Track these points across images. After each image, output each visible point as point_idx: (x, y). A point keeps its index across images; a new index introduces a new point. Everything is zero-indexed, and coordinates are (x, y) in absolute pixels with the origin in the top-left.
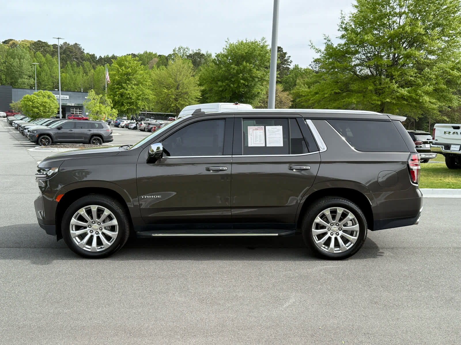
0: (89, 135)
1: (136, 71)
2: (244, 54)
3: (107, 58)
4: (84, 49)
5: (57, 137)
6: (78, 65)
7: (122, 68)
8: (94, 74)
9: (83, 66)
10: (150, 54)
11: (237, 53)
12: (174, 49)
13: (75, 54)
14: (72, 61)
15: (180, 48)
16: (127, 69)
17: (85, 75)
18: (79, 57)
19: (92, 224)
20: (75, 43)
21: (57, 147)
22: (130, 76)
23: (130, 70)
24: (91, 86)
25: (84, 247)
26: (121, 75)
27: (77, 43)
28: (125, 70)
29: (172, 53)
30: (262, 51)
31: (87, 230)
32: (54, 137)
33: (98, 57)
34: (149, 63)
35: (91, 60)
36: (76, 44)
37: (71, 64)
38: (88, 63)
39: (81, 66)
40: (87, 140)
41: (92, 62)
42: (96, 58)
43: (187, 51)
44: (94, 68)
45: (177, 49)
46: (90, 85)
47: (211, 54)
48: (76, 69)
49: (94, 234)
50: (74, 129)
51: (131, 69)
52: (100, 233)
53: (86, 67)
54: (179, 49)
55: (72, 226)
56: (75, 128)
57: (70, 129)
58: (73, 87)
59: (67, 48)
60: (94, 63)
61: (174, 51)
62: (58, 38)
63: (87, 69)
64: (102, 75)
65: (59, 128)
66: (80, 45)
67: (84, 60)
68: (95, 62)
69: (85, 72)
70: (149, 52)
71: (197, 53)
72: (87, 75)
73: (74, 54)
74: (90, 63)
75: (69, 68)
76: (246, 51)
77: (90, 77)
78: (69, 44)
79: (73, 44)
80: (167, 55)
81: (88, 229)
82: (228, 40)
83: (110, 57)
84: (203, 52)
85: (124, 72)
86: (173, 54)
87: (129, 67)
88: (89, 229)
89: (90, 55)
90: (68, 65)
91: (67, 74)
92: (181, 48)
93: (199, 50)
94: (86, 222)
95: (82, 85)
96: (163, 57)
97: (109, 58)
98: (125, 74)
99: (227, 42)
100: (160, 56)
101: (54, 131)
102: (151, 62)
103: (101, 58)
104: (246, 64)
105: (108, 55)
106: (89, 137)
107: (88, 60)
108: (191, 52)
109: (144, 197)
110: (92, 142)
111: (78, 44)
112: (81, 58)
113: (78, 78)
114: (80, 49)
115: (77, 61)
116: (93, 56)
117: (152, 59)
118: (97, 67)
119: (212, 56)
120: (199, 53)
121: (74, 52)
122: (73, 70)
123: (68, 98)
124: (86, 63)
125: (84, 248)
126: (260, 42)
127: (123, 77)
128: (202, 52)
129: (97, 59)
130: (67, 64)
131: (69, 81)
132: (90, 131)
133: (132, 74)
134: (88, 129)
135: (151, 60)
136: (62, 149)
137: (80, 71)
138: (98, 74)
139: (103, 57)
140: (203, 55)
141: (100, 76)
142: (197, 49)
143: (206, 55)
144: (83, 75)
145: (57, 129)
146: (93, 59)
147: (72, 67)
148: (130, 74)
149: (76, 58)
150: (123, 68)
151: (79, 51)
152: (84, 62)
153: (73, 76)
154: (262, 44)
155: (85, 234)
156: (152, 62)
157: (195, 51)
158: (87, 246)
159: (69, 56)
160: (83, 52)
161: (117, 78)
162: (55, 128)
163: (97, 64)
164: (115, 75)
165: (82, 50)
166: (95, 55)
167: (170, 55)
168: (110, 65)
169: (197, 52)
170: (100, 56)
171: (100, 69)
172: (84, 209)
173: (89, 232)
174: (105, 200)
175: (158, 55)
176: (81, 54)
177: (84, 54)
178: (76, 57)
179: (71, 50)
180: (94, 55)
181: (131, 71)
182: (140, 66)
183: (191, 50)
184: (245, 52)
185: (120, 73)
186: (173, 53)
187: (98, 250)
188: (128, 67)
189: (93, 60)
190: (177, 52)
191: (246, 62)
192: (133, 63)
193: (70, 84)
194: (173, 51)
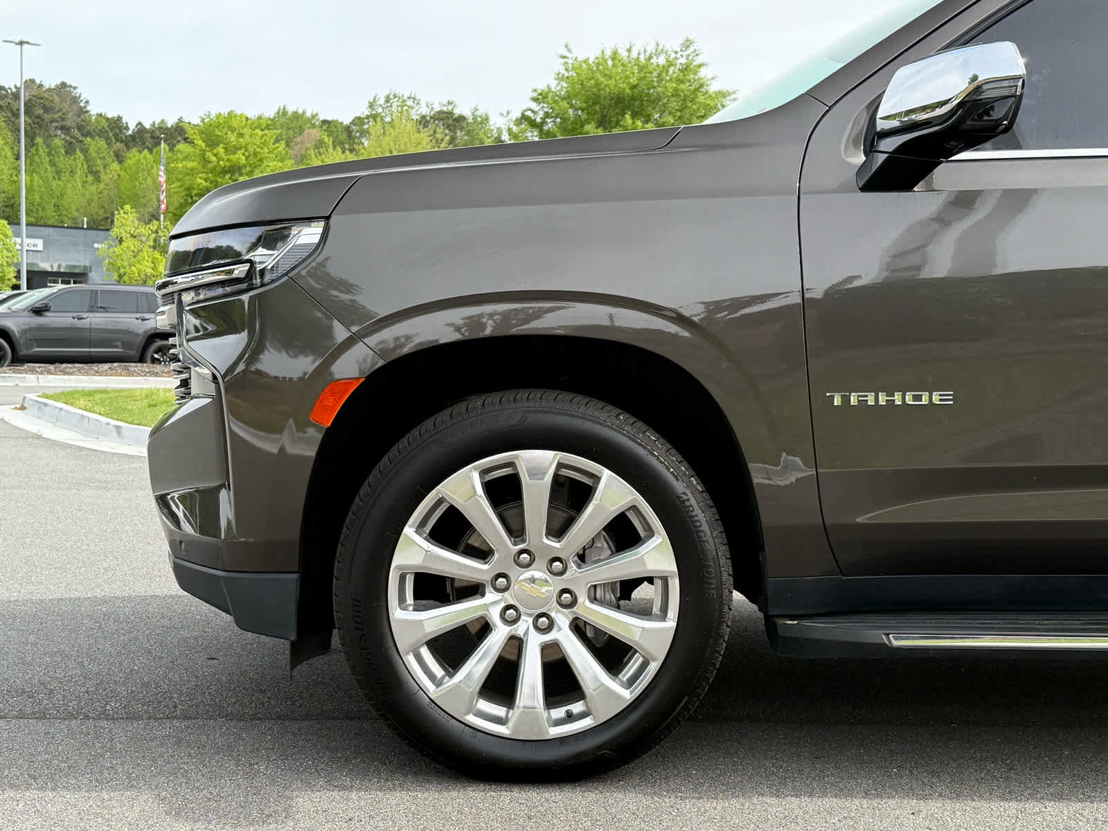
0: (138, 335)
1: (261, 160)
2: (628, 91)
3: (160, 128)
4: (87, 102)
5: (30, 340)
6: (70, 149)
7: (215, 151)
8: (119, 175)
9: (85, 151)
10: (297, 116)
11: (603, 87)
12: (371, 101)
13: (60, 114)
14: (50, 136)
15: (391, 97)
16: (235, 153)
17: (90, 178)
18: (73, 125)
19: (513, 572)
20: (59, 83)
21: (33, 371)
22: (241, 175)
23: (240, 157)
24: (109, 215)
25: (471, 709)
26: (212, 171)
27: (65, 81)
28: (226, 158)
29: (364, 111)
30: (682, 82)
31: (486, 606)
32: (22, 341)
33: (132, 126)
34: (292, 144)
35: (111, 134)
36: (63, 85)
37: (48, 146)
38: (102, 143)
39: (78, 152)
40: (134, 353)
41: (114, 141)
42: (127, 128)
43: (412, 108)
44: (119, 158)
45: (382, 101)
46: (105, 212)
47: (486, 115)
48: (64, 161)
49: (526, 633)
50: (91, 315)
51: (243, 154)
52: (563, 619)
53: (94, 155)
54: (388, 100)
55: (402, 578)
56: (92, 309)
57: (75, 315)
58: (53, 217)
59: (34, 96)
60: (118, 144)
61: (371, 106)
62: (21, 43)
63: (99, 162)
64: (145, 180)
65: (38, 311)
66: (75, 88)
67: (88, 134)
68: (122, 141)
69: (90, 172)
70: (295, 113)
71: (444, 112)
72: (98, 179)
73: (56, 116)
74: (108, 144)
75: (40, 157)
76: (633, 81)
77: (107, 185)
78: (41, 86)
79: (53, 86)
80: (347, 121)
81: (491, 596)
82: (569, 50)
83: (169, 126)
84: (463, 109)
85: (221, 162)
86: (368, 117)
87: (241, 149)
88: (497, 596)
89: (108, 119)
90: (37, 150)
91: (36, 177)
92: (395, 96)
93: (449, 103)
94: (483, 554)
95: (82, 211)
96: (335, 126)
97: (167, 128)
98: (224, 172)
99: (564, 57)
100: (324, 122)
101: (22, 320)
102: (298, 139)
103: (141, 129)
104: (634, 123)
105: (163, 121)
106: (139, 341)
107: (101, 133)
108: (424, 111)
109: (846, 400)
110: (149, 359)
111: (71, 86)
112: (80, 128)
113: (69, 191)
114: (75, 100)
115: (68, 138)
116: (116, 125)
117: (301, 130)
118: (128, 154)
119: (491, 123)
120: (450, 113)
121: (57, 108)
122: (52, 163)
123: (40, 247)
124: (96, 145)
125: (472, 719)
126: (676, 52)
127: (219, 180)
128: (457, 112)
129: (130, 132)
130: (34, 145)
131: (41, 198)
132: (144, 320)
133: (248, 169)
134: (139, 315)
135: (300, 134)
136: (51, 377)
137: (76, 166)
138: (134, 177)
139: (148, 126)
140: (461, 118)
141: (141, 183)
142: (445, 102)
143: (470, 120)
144: (85, 179)
145: (32, 314)
146: (117, 131)
147: (49, 154)
148: (240, 169)
149: (62, 128)
150: (220, 150)
151: (75, 107)
152: (88, 139)
153: (54, 184)
154: (683, 61)
155: (477, 632)
156: (302, 142)
157: (437, 108)
158: (485, 706)
159: (43, 120)
160: (82, 111)
161: (199, 181)
162: (24, 310)
163: (128, 148)
164: (192, 172)
165: (82, 104)
166: (124, 121)
167: (359, 118)
168: (171, 150)
169: (445, 109)
170: (140, 124)
171: (139, 160)
172: (476, 476)
173: (494, 616)
174: (603, 416)
175: (322, 119)
176: (79, 116)
177: (87, 115)
178: (64, 123)
179: (48, 104)
180: (120, 118)
181: (243, 160)
182: (274, 144)
183: (423, 103)
184: (628, 84)
185: (210, 165)
186: (367, 112)
187: (555, 732)
188: (234, 146)
189: (116, 135)
190: (380, 110)
191: (634, 116)
192: (251, 136)
193: (43, 209)
194: (368, 104)
